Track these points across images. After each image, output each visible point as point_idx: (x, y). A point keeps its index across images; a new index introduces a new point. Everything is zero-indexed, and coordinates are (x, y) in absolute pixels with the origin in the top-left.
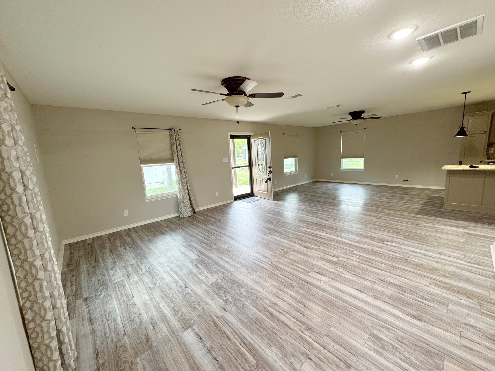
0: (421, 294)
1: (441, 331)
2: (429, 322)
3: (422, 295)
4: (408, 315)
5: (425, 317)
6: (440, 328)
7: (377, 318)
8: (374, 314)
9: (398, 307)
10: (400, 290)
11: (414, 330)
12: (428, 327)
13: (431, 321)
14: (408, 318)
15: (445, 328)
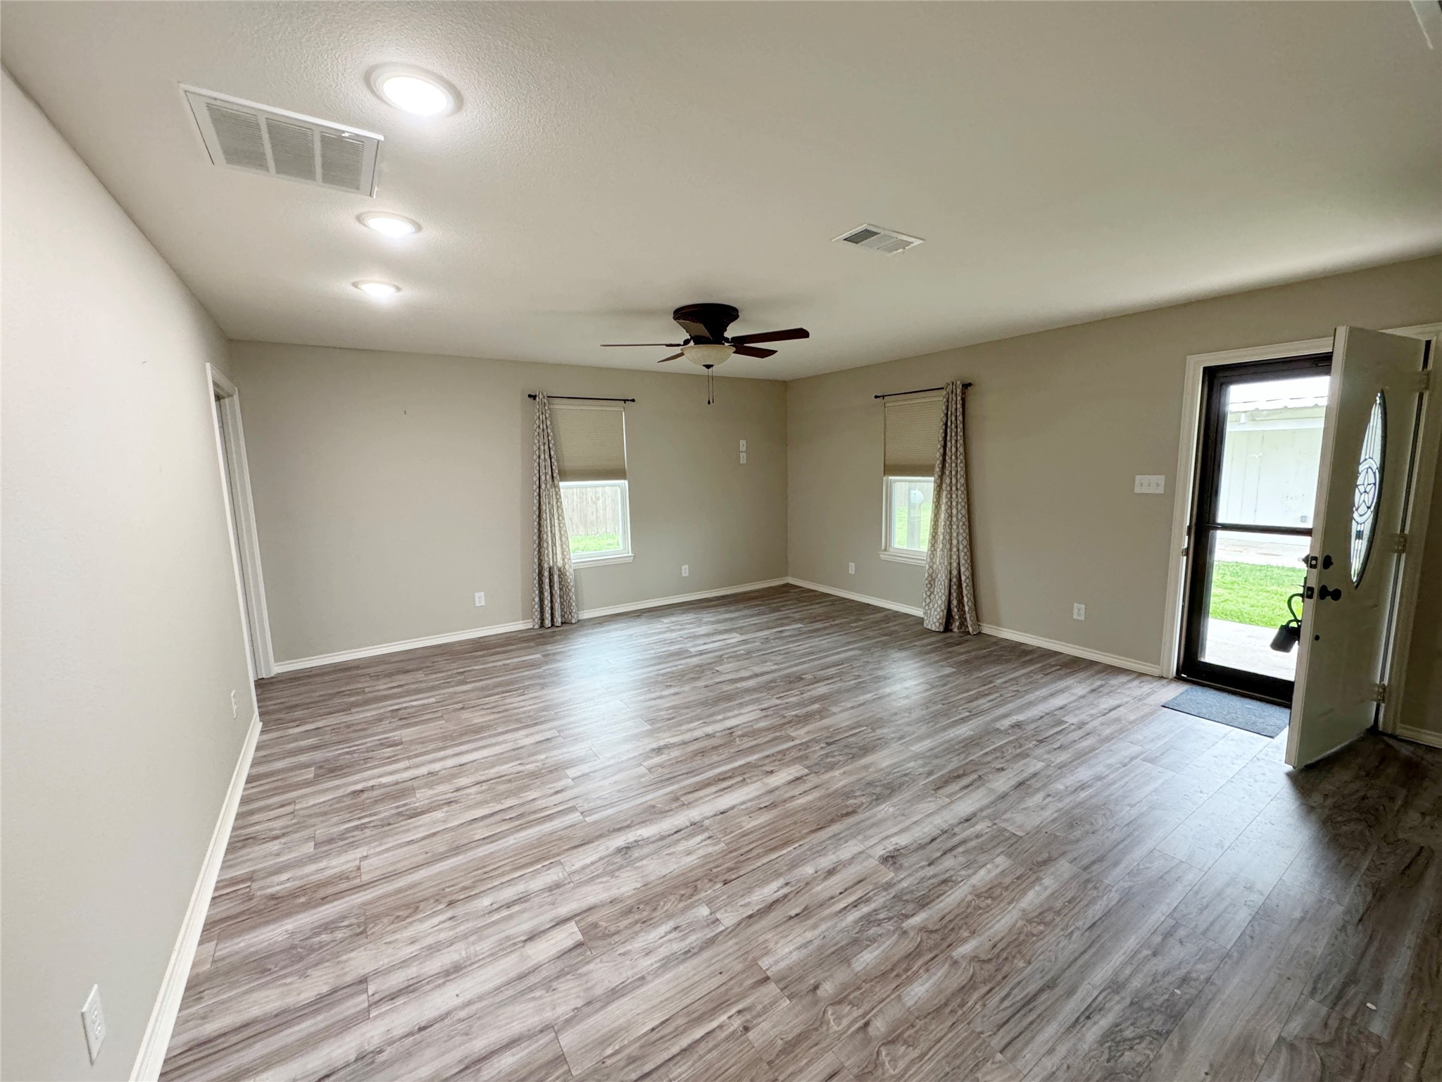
0: (368, 832)
1: (322, 800)
2: (339, 799)
3: (366, 830)
4: (372, 786)
5: (348, 801)
6: (324, 802)
7: (409, 758)
8: (416, 757)
9: (393, 785)
10: (407, 810)
11: (357, 777)
12: (340, 793)
13: (338, 803)
14: (371, 783)
15: (318, 806)
